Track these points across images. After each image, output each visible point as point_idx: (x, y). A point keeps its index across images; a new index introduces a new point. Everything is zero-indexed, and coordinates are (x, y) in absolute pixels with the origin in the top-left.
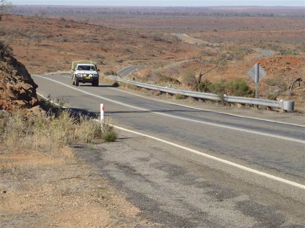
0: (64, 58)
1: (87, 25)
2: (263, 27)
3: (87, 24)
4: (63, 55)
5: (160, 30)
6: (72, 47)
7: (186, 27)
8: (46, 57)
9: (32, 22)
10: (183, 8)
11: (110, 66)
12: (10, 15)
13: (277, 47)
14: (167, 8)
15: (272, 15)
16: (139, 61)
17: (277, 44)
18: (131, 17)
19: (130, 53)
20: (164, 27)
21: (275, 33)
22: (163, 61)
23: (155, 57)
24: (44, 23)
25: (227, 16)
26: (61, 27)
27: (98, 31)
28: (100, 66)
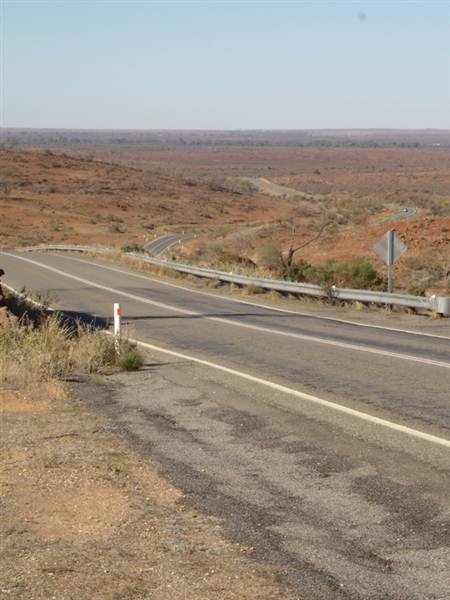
0: (51, 222)
1: (91, 164)
2: (401, 166)
3: (91, 161)
4: (50, 216)
5: (220, 172)
6: (65, 202)
7: (265, 167)
8: (18, 220)
10: (260, 132)
11: (132, 235)
13: (426, 201)
14: (233, 133)
15: (416, 145)
16: (184, 226)
17: (425, 196)
18: (169, 149)
19: (168, 212)
20: (227, 167)
21: (422, 177)
22: (225, 226)
23: (211, 220)
24: (15, 160)
25: (337, 146)
26: (46, 167)
27: (111, 174)
28: (114, 235)
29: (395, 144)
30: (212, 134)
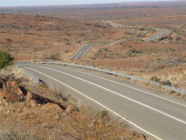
0: (44, 42)
1: (53, 19)
2: (154, 14)
3: (52, 18)
4: (43, 39)
5: (93, 19)
6: (48, 34)
7: (108, 17)
8: (32, 41)
9: (19, 18)
10: (103, 4)
11: (74, 45)
12: (5, 15)
13: (169, 27)
14: (94, 5)
15: (157, 7)
16: (91, 41)
17: (168, 25)
18: (73, 12)
19: (84, 36)
20: (95, 17)
21: (164, 18)
22: (105, 40)
23: (100, 38)
24: (26, 19)
25: (130, 8)
26: (37, 21)
27: (60, 22)
28: (67, 45)
29: (150, 6)
30: (86, 5)
